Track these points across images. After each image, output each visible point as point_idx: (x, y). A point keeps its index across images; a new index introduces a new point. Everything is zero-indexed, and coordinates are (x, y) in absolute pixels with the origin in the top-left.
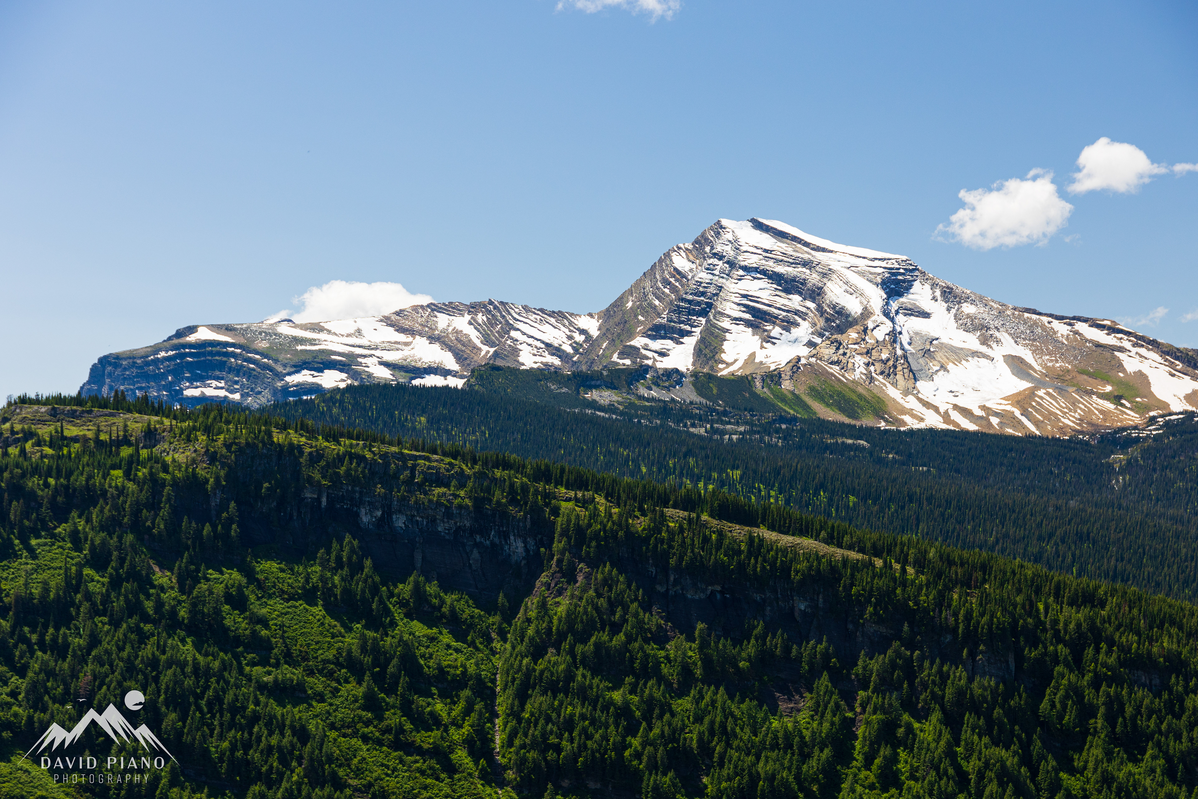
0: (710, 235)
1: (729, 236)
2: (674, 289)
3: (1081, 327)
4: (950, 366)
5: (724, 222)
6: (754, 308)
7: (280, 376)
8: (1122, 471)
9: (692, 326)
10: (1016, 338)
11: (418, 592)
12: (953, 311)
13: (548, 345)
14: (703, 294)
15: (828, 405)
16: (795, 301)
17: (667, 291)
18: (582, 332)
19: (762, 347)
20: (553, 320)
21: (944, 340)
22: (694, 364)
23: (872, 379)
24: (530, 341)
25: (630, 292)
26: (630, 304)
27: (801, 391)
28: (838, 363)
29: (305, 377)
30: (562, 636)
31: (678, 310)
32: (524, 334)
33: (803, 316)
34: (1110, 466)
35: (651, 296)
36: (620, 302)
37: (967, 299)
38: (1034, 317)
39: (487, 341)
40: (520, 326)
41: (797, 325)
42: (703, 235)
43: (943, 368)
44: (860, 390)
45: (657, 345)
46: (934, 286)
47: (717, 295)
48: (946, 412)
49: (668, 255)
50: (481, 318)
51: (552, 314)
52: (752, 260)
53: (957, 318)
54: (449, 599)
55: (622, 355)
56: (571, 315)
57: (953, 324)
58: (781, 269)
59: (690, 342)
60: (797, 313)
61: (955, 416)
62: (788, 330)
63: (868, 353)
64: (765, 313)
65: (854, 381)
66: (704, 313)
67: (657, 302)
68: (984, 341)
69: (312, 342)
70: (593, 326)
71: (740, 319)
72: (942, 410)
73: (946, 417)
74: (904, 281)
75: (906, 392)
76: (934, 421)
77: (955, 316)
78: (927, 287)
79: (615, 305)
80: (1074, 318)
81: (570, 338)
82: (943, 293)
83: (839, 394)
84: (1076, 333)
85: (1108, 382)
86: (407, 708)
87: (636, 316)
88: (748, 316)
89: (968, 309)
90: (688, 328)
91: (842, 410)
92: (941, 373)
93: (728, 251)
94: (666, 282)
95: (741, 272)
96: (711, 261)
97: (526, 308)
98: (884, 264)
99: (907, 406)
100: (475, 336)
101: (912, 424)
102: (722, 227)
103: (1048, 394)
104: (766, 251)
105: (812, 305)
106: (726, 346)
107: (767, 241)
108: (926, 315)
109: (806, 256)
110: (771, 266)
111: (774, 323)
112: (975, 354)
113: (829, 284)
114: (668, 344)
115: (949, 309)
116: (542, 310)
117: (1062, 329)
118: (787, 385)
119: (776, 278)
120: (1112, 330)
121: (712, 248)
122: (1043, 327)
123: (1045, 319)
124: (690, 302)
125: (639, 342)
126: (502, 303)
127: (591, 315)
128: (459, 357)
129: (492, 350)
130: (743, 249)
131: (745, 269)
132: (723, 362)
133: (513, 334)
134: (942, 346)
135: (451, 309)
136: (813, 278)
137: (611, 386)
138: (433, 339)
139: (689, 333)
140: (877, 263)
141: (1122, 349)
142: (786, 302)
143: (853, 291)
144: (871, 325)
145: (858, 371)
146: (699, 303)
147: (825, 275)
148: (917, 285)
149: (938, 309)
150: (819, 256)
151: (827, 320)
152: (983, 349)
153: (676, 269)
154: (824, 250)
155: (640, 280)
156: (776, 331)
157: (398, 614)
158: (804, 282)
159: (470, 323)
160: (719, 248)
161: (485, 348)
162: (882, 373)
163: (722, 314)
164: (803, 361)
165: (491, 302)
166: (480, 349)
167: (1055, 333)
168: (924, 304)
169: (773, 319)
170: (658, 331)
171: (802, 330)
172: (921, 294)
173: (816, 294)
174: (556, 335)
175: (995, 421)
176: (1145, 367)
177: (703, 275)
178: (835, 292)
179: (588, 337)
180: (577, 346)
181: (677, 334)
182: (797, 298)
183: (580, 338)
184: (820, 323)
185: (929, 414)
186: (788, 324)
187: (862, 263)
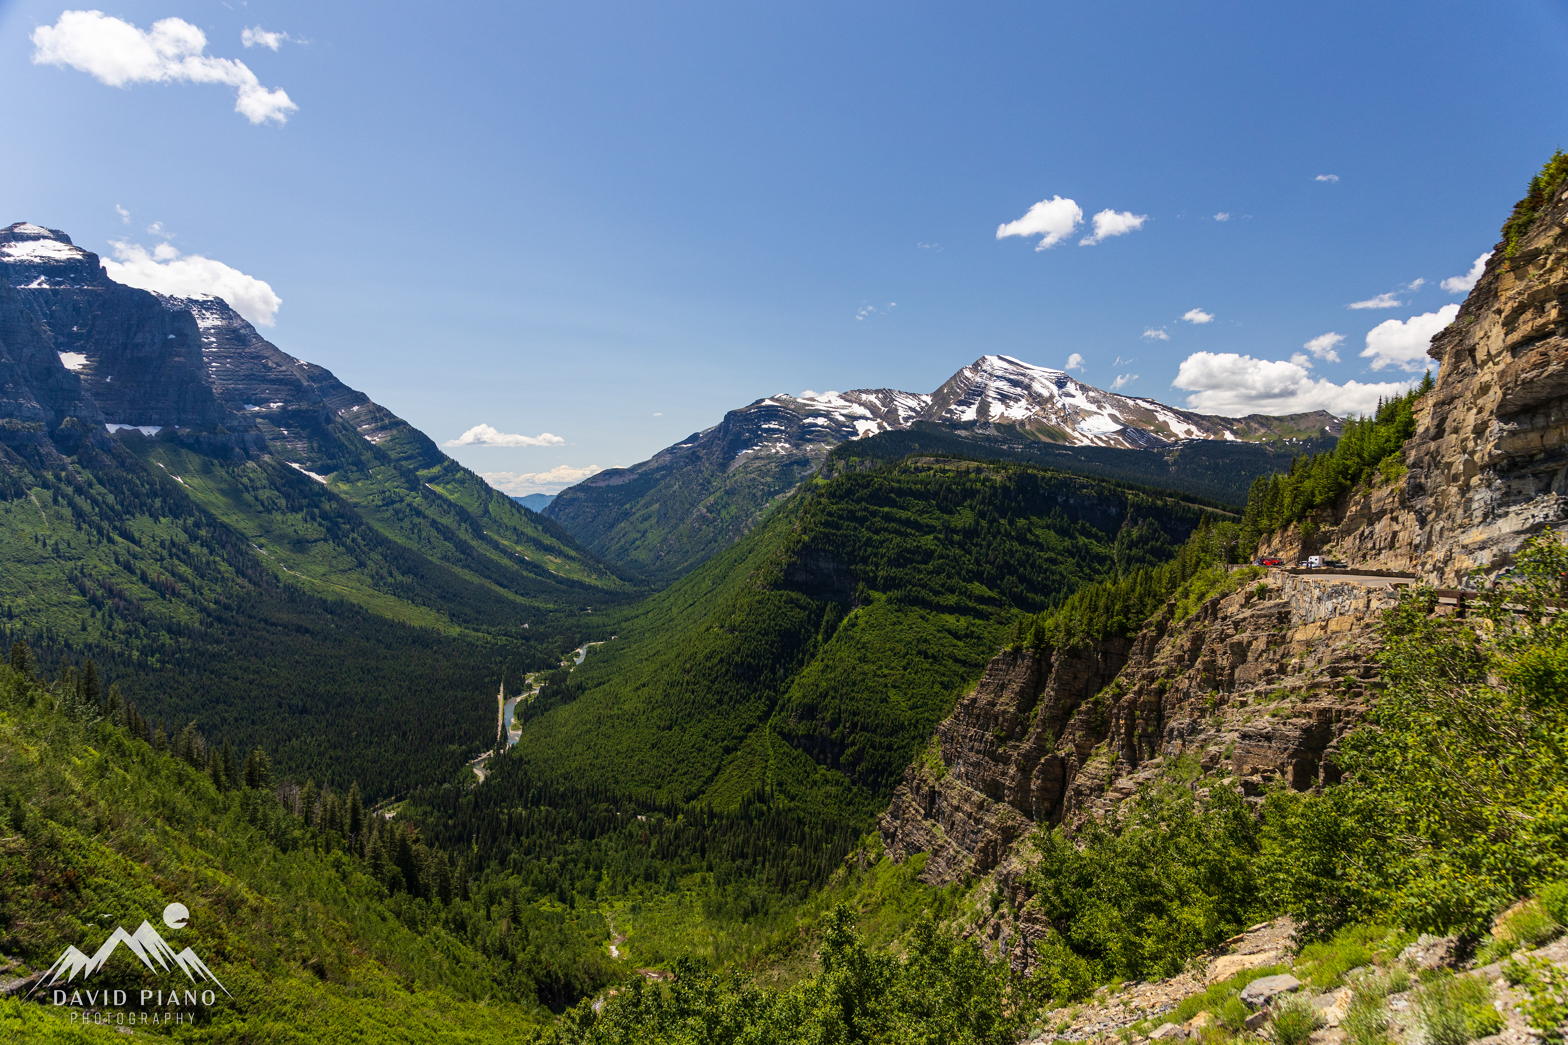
0: (980, 362)
1: (989, 363)
2: (965, 385)
3: (1139, 402)
4: (1087, 418)
5: (985, 357)
6: (1001, 393)
8: (1173, 465)
9: (975, 401)
10: (1112, 406)
11: (1083, 526)
12: (1085, 395)
13: (910, 408)
14: (979, 387)
15: (1045, 436)
16: (1019, 390)
17: (962, 386)
18: (924, 402)
19: (1007, 410)
20: (911, 397)
21: (1083, 407)
22: (978, 417)
23: (1059, 424)
24: (902, 405)
25: (945, 385)
26: (945, 391)
27: (1034, 430)
28: (1045, 418)
30: (1138, 542)
31: (969, 394)
32: (899, 403)
33: (1023, 397)
34: (1167, 461)
35: (955, 388)
36: (941, 389)
37: (1090, 390)
38: (1119, 397)
39: (883, 405)
40: (898, 399)
41: (1021, 400)
42: (977, 362)
43: (1085, 419)
44: (1056, 429)
45: (960, 408)
46: (1076, 384)
47: (985, 388)
49: (961, 370)
50: (880, 396)
51: (911, 394)
52: (1000, 373)
53: (1087, 398)
54: (1094, 530)
55: (948, 412)
56: (919, 395)
57: (1085, 400)
58: (1012, 377)
59: (974, 407)
60: (1020, 395)
61: (1096, 440)
62: (1017, 403)
63: (1056, 413)
64: (1006, 395)
65: (1053, 425)
66: (979, 395)
67: (958, 390)
68: (1099, 407)
69: (812, 406)
70: (928, 399)
71: (996, 398)
72: (1090, 438)
73: (1092, 440)
74: (1064, 382)
75: (1074, 430)
76: (1086, 442)
78: (1074, 384)
79: (938, 391)
80: (1135, 398)
81: (919, 404)
82: (1080, 387)
83: (1048, 431)
84: (1137, 404)
86: (1089, 567)
87: (949, 396)
88: (999, 397)
89: (1091, 394)
90: (973, 401)
91: (1051, 438)
92: (1084, 421)
93: (989, 369)
94: (962, 382)
95: (995, 378)
96: (981, 373)
97: (899, 392)
98: (1055, 375)
99: (1075, 436)
100: (878, 404)
101: (1079, 444)
103: (1131, 431)
104: (1005, 369)
105: (1026, 392)
106: (991, 409)
107: (1005, 365)
108: (1072, 396)
109: (1022, 372)
110: (1007, 375)
111: (1010, 400)
112: (1096, 413)
113: (1033, 383)
114: (965, 408)
115: (1083, 394)
116: (906, 393)
117: (1131, 403)
118: (1028, 427)
119: (1009, 381)
120: (1152, 403)
121: (981, 368)
122: (1123, 401)
123: (1123, 398)
124: (973, 390)
125: (953, 407)
126: (889, 390)
127: (928, 395)
128: (872, 413)
129: (886, 409)
130: (994, 368)
131: (997, 377)
132: (990, 416)
133: (895, 402)
134: (1082, 410)
135: (867, 392)
136: (1026, 381)
138: (860, 404)
139: (974, 404)
140: (1052, 374)
141: (1156, 411)
142: (1015, 391)
143: (1044, 386)
144: (1054, 401)
145: (1053, 421)
146: (977, 391)
147: (1032, 379)
148: (1069, 384)
149: (1078, 393)
150: (1028, 371)
151: (1034, 399)
152: (1099, 411)
153: (965, 376)
154: (1029, 369)
155: (949, 381)
156: (1012, 403)
157: (1077, 534)
158: (1022, 382)
159: (876, 398)
160: (984, 368)
161: (883, 409)
162: (1062, 422)
163: (987, 396)
164: (1029, 417)
165: (884, 389)
166: (881, 409)
167: (1128, 404)
168: (1073, 392)
169: (1010, 398)
170: (960, 403)
171: (1023, 403)
172: (1071, 387)
173: (1028, 387)
174: (913, 403)
175: (1112, 442)
176: (1167, 419)
177: (978, 379)
178: (1037, 387)
179: (927, 404)
180: (922, 408)
181: (969, 404)
182: (1019, 389)
183: (924, 405)
184: (1031, 400)
185: (1085, 439)
186: (1017, 400)
187: (1046, 374)
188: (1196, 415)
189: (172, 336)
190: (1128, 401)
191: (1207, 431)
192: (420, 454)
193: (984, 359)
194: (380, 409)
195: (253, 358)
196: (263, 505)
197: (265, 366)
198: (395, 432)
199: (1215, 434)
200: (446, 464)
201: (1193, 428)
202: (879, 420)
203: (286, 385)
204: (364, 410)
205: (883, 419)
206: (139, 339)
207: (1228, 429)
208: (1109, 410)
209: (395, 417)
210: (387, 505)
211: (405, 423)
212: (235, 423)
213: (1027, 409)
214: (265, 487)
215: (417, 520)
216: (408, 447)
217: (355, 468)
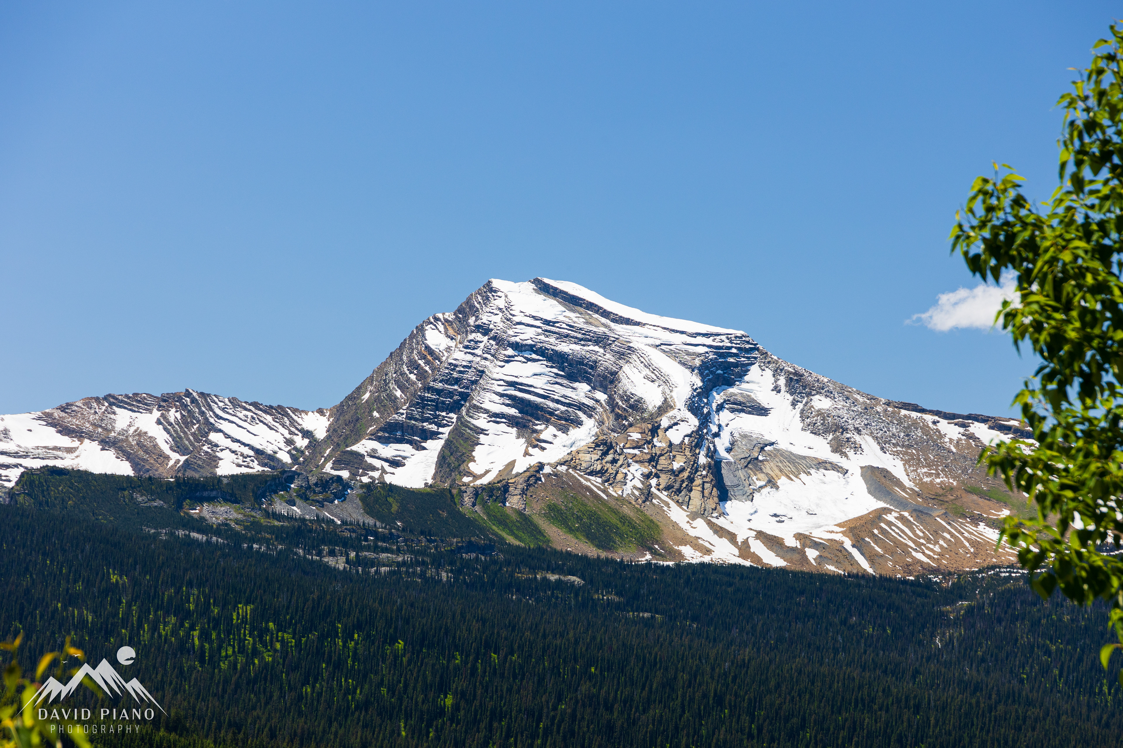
0: (478, 301)
1: (501, 303)
2: (422, 375)
3: (979, 430)
4: (782, 481)
5: (496, 283)
6: (522, 400)
9: (439, 425)
10: (883, 443)
12: (800, 406)
13: (259, 452)
14: (457, 381)
15: (571, 530)
16: (581, 391)
17: (413, 377)
18: (307, 434)
19: (526, 454)
20: (269, 418)
21: (783, 445)
22: (434, 478)
23: (647, 495)
24: (235, 446)
26: (367, 396)
27: (535, 511)
28: (601, 473)
31: (422, 403)
32: (227, 436)
33: (589, 411)
35: (392, 385)
36: (356, 393)
37: (821, 389)
38: (914, 415)
39: (178, 447)
40: (224, 426)
41: (578, 423)
42: (468, 302)
43: (772, 483)
44: (626, 510)
45: (389, 451)
46: (777, 372)
47: (475, 382)
48: (746, 542)
49: (421, 329)
50: (173, 415)
51: (269, 410)
52: (527, 335)
53: (803, 416)
55: (338, 465)
56: (295, 411)
57: (798, 424)
58: (564, 347)
59: (434, 447)
60: (581, 407)
61: (758, 548)
62: (565, 430)
63: (653, 460)
64: (537, 407)
65: (620, 499)
66: (455, 407)
67: (398, 393)
68: (838, 448)
70: (321, 426)
71: (502, 415)
72: (740, 540)
73: (744, 549)
74: (736, 365)
77: (802, 412)
78: (769, 373)
79: (350, 398)
80: (969, 417)
81: (289, 442)
82: (789, 381)
83: (592, 515)
84: (971, 437)
85: (1006, 505)
87: (371, 412)
88: (513, 411)
89: (822, 402)
90: (433, 427)
91: (591, 538)
92: (768, 489)
93: (496, 321)
94: (413, 366)
95: (510, 352)
96: (471, 337)
97: (235, 403)
98: (709, 341)
99: (692, 533)
100: (163, 439)
102: (492, 290)
103: (901, 518)
104: (547, 322)
105: (602, 397)
106: (478, 452)
107: (551, 309)
108: (762, 411)
109: (601, 330)
110: (553, 343)
111: (548, 421)
112: (822, 465)
113: (626, 368)
114: (406, 449)
115: (794, 404)
116: (255, 405)
117: (951, 432)
118: (514, 502)
119: (558, 359)
120: (1021, 433)
121: (477, 318)
122: (925, 429)
123: (929, 418)
124: (438, 392)
126: (202, 395)
127: (321, 412)
129: (183, 458)
130: (516, 319)
131: (517, 347)
132: (469, 474)
133: (213, 437)
134: (777, 453)
135: (135, 402)
136: (607, 360)
138: (106, 443)
139: (434, 435)
140: (699, 340)
142: (568, 392)
143: (655, 376)
144: (665, 422)
145: (630, 485)
146: (450, 394)
147: (625, 353)
148: (754, 371)
149: (780, 403)
150: (620, 329)
151: (618, 417)
152: (835, 458)
153: (427, 347)
154: (628, 322)
155: (385, 363)
156: (549, 432)
158: (594, 365)
159: (159, 422)
160: (485, 318)
161: (174, 456)
162: (667, 488)
163: (478, 409)
164: (547, 470)
165: (188, 394)
166: (168, 458)
167: (941, 436)
168: (760, 395)
169: (547, 415)
170: (390, 432)
171: (586, 430)
172: (755, 382)
173: (608, 381)
174: (270, 438)
177: (461, 356)
178: (636, 379)
179: (310, 439)
180: (296, 454)
181: (416, 437)
182: (583, 387)
183: (302, 443)
184: (605, 418)
186: (565, 422)
187: (678, 339)
193: (489, 291)
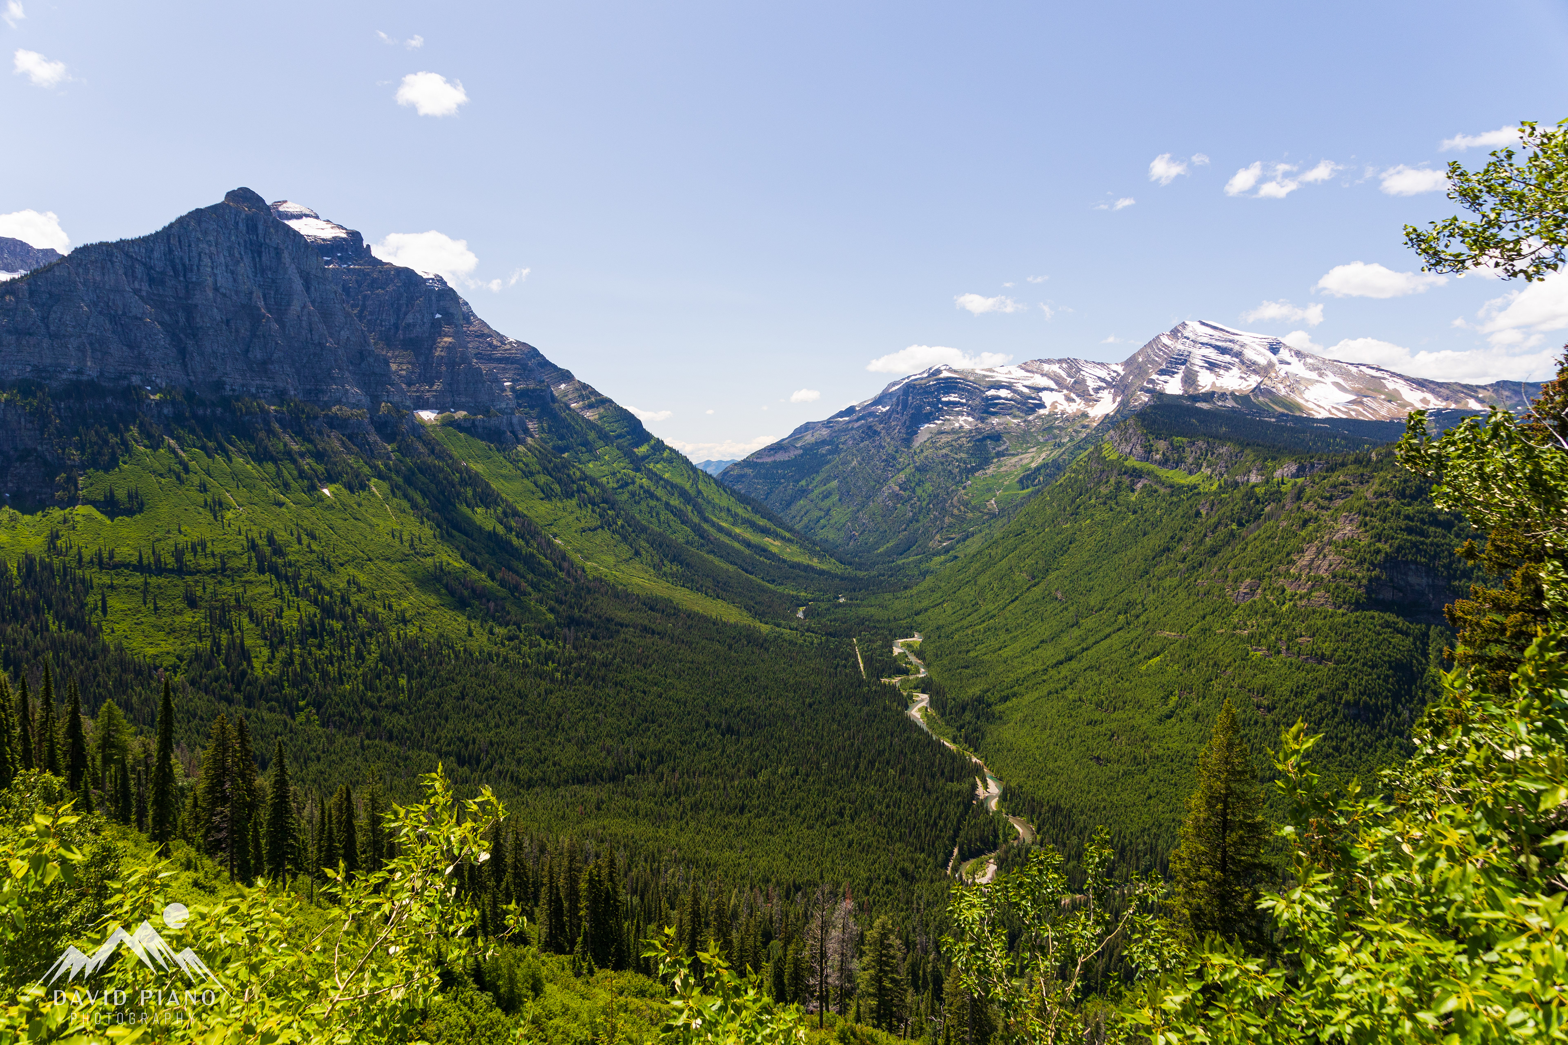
0: (1180, 328)
1: (1190, 329)
2: (1164, 353)
3: (1361, 368)
4: (1310, 387)
5: (1185, 322)
6: (1209, 361)
7: (984, 392)
9: (1179, 370)
10: (1334, 373)
12: (1302, 362)
13: (1099, 378)
14: (1182, 355)
16: (1227, 358)
17: (1161, 354)
18: (1115, 372)
19: (1217, 379)
20: (1099, 367)
21: (1302, 375)
22: (1184, 388)
23: (1289, 394)
24: (1091, 376)
25: (1139, 353)
26: (1140, 359)
28: (1274, 387)
29: (992, 392)
31: (1171, 362)
32: (1087, 372)
33: (1233, 365)
35: (1152, 356)
36: (1133, 358)
37: (1308, 356)
38: (1339, 364)
39: (1069, 376)
40: (1085, 369)
41: (1232, 369)
42: (1176, 328)
44: (1288, 399)
45: (1163, 378)
46: (1290, 350)
47: (1189, 356)
50: (1064, 365)
51: (1099, 364)
52: (1204, 340)
53: (1304, 365)
55: (1148, 383)
56: (1108, 364)
57: (1303, 368)
58: (1219, 343)
59: (1178, 377)
60: (1230, 363)
61: (1334, 411)
62: (1228, 371)
63: (1282, 382)
64: (1215, 364)
65: (1284, 396)
66: (1183, 364)
67: (1157, 359)
68: (1321, 375)
69: (992, 377)
70: (1120, 369)
71: (1203, 367)
72: (1325, 408)
73: (1329, 411)
74: (1276, 348)
75: (1305, 400)
76: (1325, 414)
78: (1288, 351)
79: (1130, 360)
80: (1358, 364)
82: (1296, 354)
83: (1281, 401)
84: (1360, 371)
85: (1382, 393)
87: (1146, 365)
88: (1206, 365)
89: (1309, 360)
90: (1177, 371)
91: (1286, 409)
92: (1310, 390)
93: (1191, 335)
94: (1160, 350)
95: (1199, 345)
96: (1182, 340)
97: (1086, 362)
98: (1265, 340)
99: (1310, 407)
100: (1063, 374)
101: (1315, 415)
103: (1368, 400)
104: (1209, 335)
105: (1237, 360)
106: (1199, 379)
107: (1209, 331)
108: (1289, 364)
109: (1230, 337)
110: (1214, 342)
111: (1220, 368)
112: (1319, 382)
113: (1245, 350)
114: (1168, 378)
115: (1300, 361)
116: (1093, 362)
117: (1354, 370)
119: (1217, 348)
120: (1378, 369)
121: (1182, 334)
122: (1345, 368)
123: (1344, 365)
124: (1175, 359)
125: (1154, 377)
126: (1074, 359)
127: (1118, 364)
128: (1057, 383)
129: (1073, 380)
130: (1198, 334)
131: (1201, 344)
132: (1200, 386)
133: (1082, 373)
134: (1301, 378)
135: (1049, 361)
136: (1236, 348)
137: (1205, 401)
138: (1043, 375)
139: (1178, 373)
141: (1384, 378)
142: (1223, 359)
143: (1259, 354)
145: (1283, 391)
146: (1180, 360)
147: (1243, 345)
148: (1283, 350)
149: (1294, 360)
150: (1236, 337)
152: (1321, 379)
153: (1164, 344)
154: (1237, 334)
155: (1143, 349)
156: (1222, 372)
158: (1231, 350)
159: (1060, 368)
160: (1185, 334)
161: (1069, 379)
162: (1292, 391)
163: (1193, 364)
165: (1068, 359)
167: (1351, 371)
168: (1288, 358)
169: (1219, 366)
170: (1162, 372)
171: (1235, 371)
172: (1284, 354)
173: (1239, 355)
174: (1103, 373)
175: (1353, 413)
176: (1397, 387)
177: (1180, 346)
178: (1249, 354)
179: (1118, 374)
180: (1113, 379)
181: (1172, 374)
183: (1115, 375)
184: (1244, 368)
185: (1321, 410)
186: (1227, 369)
187: (1257, 340)
188: (1432, 382)
189: (438, 316)
190: (1350, 367)
191: (1447, 399)
192: (628, 433)
193: (1184, 325)
194: (585, 387)
195: (477, 336)
196: (543, 491)
197: (490, 345)
198: (602, 410)
199: (1456, 402)
200: (652, 442)
201: (1429, 396)
202: (1065, 391)
203: (512, 363)
204: (571, 388)
205: (1067, 388)
206: (410, 319)
207: (1472, 397)
208: (1331, 378)
209: (600, 395)
210: (621, 487)
211: (610, 401)
212: (503, 405)
213: (1241, 378)
214: (539, 473)
215: (653, 503)
216: (616, 425)
217: (584, 449)
